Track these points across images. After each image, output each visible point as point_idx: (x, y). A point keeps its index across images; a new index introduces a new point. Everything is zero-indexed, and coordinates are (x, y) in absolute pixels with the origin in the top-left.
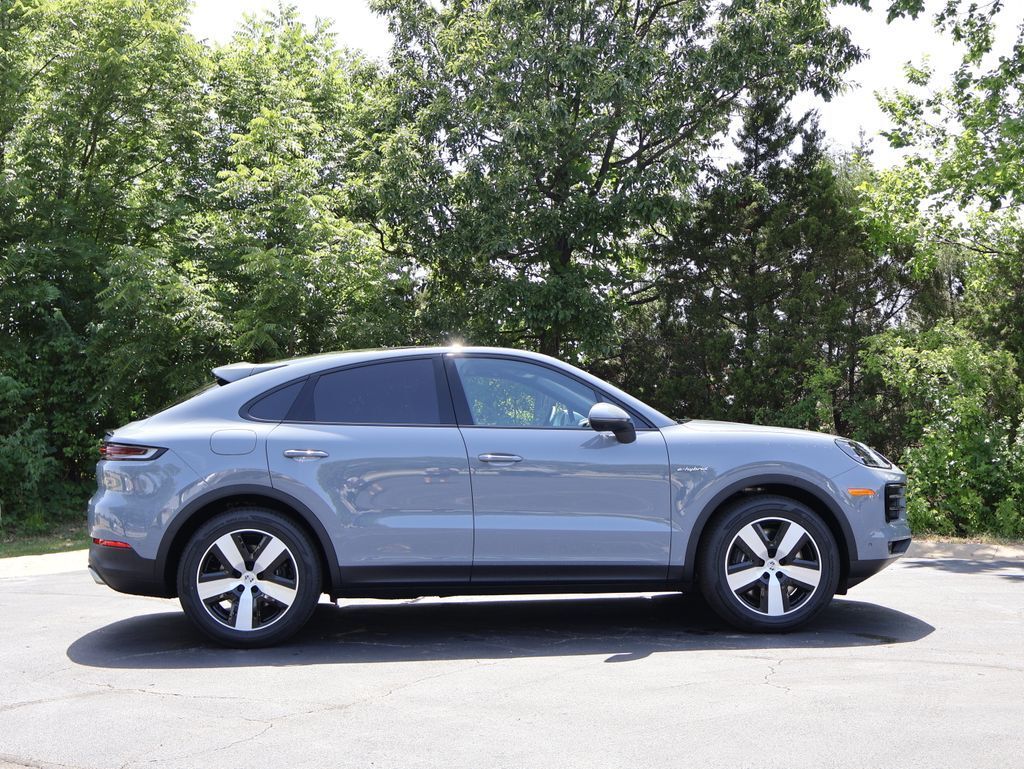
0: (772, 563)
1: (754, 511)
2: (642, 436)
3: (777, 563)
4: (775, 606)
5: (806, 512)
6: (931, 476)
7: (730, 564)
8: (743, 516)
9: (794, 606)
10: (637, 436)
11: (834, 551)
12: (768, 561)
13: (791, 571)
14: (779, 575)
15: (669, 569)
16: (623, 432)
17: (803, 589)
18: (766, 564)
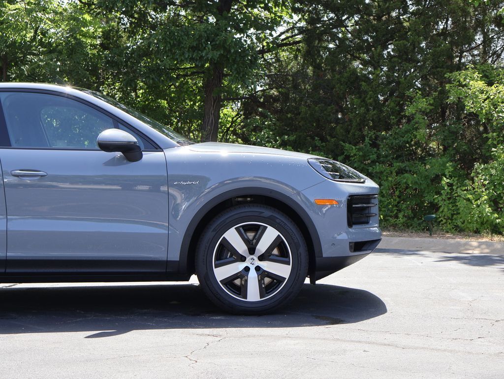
0: (253, 259)
1: (236, 217)
2: (148, 156)
3: (256, 259)
4: (253, 294)
5: (280, 218)
6: (498, 186)
7: (217, 259)
8: (228, 221)
9: (268, 293)
10: (144, 156)
11: (303, 250)
12: (249, 258)
13: (266, 266)
14: (258, 269)
15: (167, 263)
16: (130, 152)
17: (277, 280)
18: (247, 260)
